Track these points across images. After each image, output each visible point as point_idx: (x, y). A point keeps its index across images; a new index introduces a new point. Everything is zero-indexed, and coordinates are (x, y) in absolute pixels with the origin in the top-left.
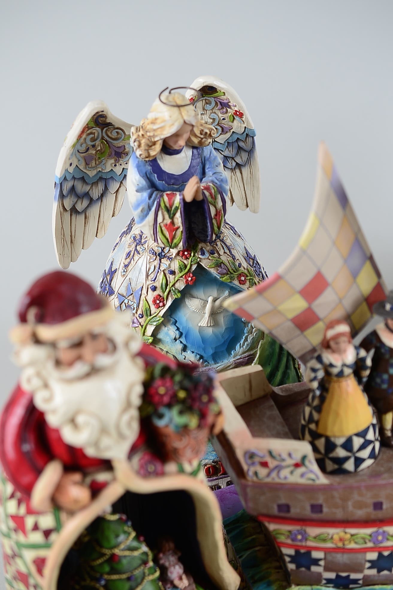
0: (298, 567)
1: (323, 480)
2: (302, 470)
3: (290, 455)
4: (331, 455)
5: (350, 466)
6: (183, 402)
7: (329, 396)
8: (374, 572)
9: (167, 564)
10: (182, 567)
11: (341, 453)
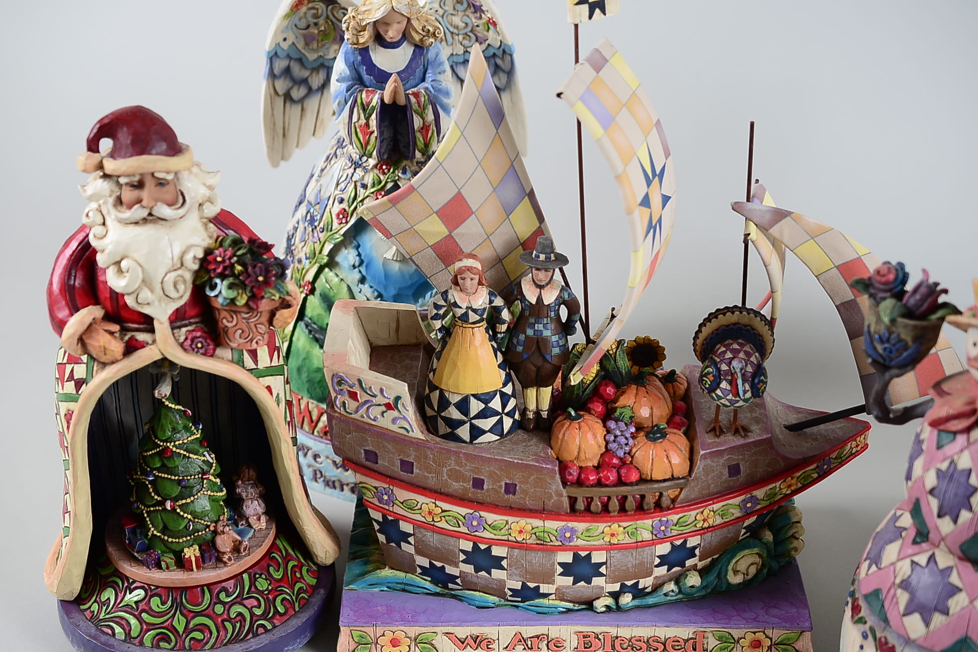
0: (389, 540)
1: (417, 433)
2: (394, 414)
3: (382, 391)
4: (443, 414)
5: (464, 432)
6: (236, 277)
7: (450, 341)
8: (469, 569)
9: (244, 495)
10: (263, 505)
11: (454, 413)
